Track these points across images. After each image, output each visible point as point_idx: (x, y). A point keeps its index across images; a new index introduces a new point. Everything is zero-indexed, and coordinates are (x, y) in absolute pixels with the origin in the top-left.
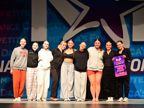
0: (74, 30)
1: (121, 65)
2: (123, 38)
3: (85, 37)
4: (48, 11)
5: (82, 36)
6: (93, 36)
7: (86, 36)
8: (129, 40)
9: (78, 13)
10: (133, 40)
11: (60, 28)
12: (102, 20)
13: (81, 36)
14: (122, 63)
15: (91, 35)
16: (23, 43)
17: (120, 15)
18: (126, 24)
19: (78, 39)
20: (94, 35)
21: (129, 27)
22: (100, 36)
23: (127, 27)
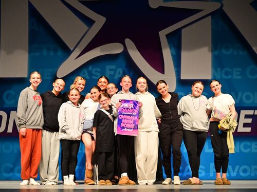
0: (77, 58)
1: (130, 115)
2: (164, 73)
3: (96, 71)
4: (31, 24)
5: (93, 68)
6: (110, 70)
7: (99, 70)
8: (174, 78)
9: (85, 28)
10: (182, 78)
11: (52, 54)
12: (128, 41)
13: (90, 68)
14: (134, 114)
15: (108, 67)
16: (36, 80)
17: (159, 33)
18: (170, 49)
19: (84, 74)
20: (114, 67)
21: (174, 53)
22: (124, 69)
23: (172, 54)
